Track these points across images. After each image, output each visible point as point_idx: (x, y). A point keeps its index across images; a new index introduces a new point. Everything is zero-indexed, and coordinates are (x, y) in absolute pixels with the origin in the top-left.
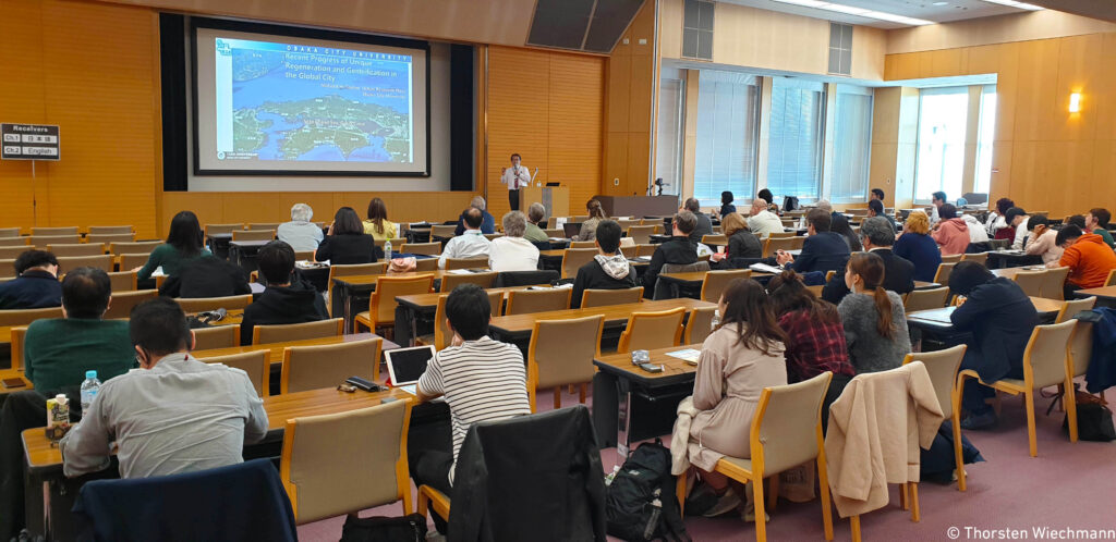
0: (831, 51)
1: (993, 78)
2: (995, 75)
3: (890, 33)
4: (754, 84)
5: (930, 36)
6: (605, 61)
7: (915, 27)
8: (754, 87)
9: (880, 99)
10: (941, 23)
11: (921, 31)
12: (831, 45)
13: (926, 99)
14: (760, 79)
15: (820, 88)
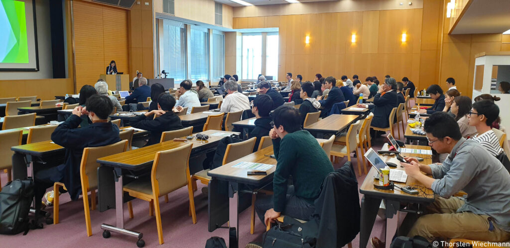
0: (216, 14)
1: (277, 29)
2: (278, 28)
3: (236, 8)
4: (183, 27)
5: (251, 11)
6: (128, 12)
7: (245, 6)
8: (183, 29)
9: (228, 37)
10: (256, 6)
11: (247, 8)
12: (216, 12)
13: (245, 37)
14: (186, 25)
15: (206, 31)
